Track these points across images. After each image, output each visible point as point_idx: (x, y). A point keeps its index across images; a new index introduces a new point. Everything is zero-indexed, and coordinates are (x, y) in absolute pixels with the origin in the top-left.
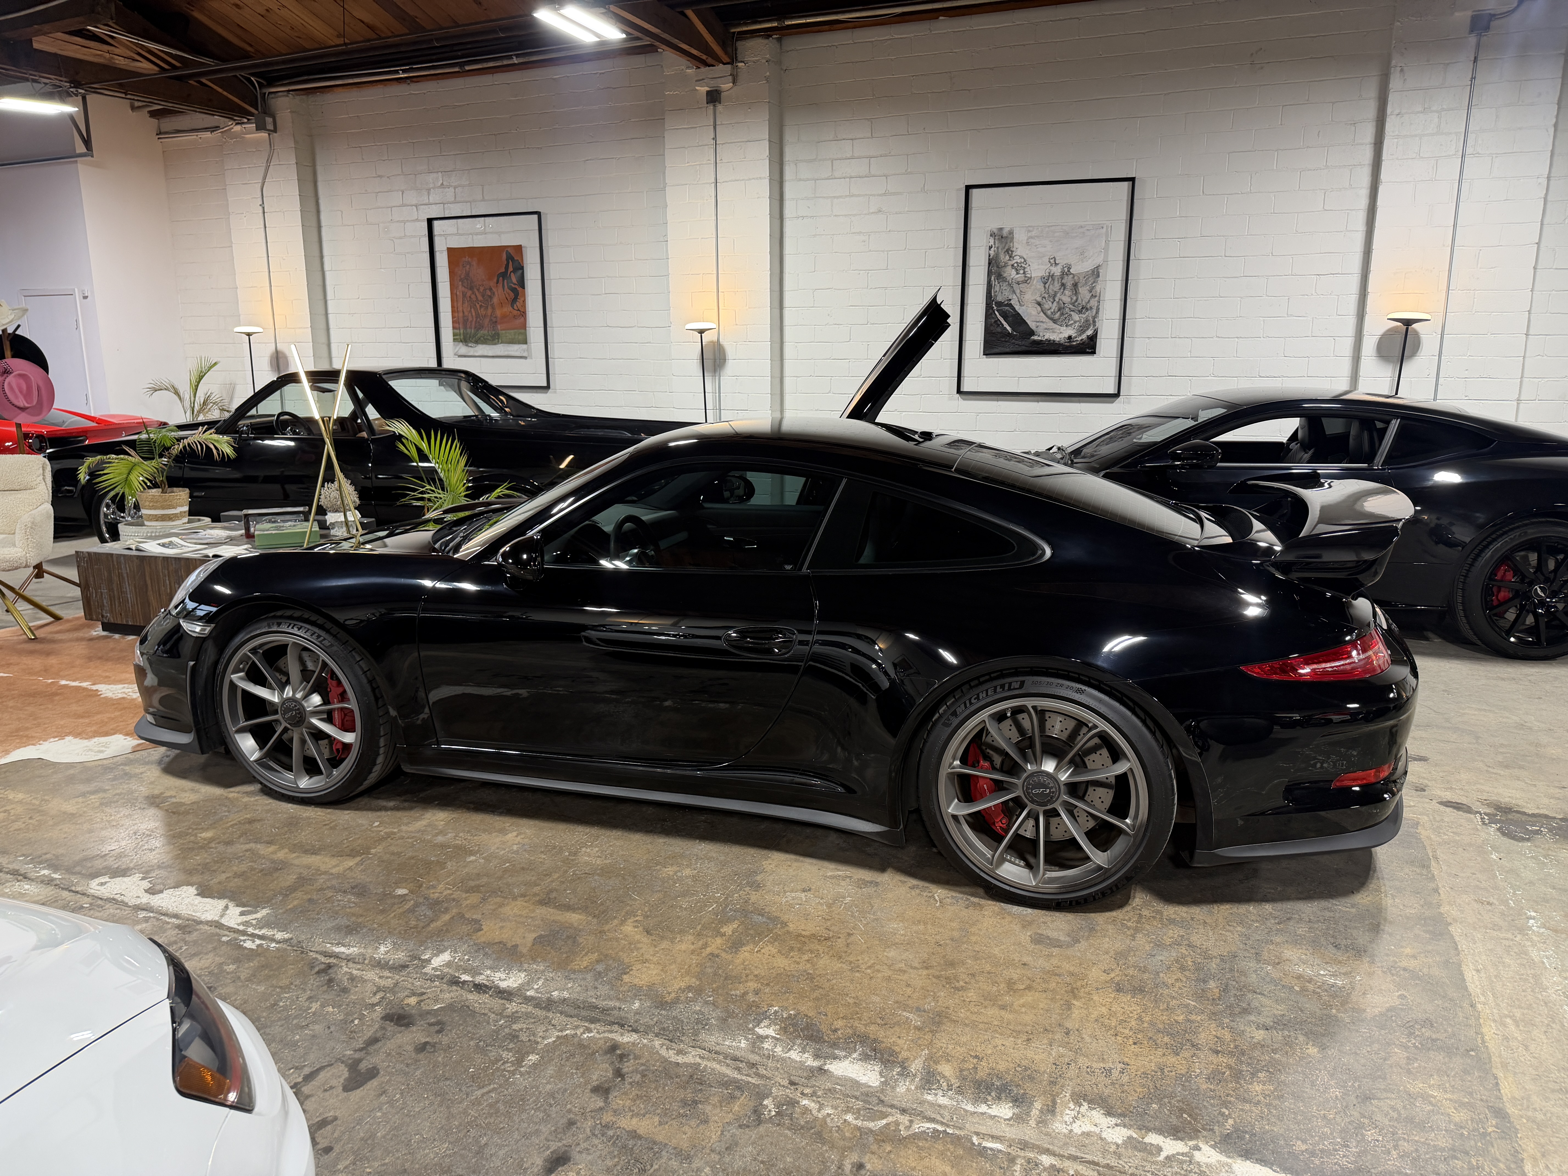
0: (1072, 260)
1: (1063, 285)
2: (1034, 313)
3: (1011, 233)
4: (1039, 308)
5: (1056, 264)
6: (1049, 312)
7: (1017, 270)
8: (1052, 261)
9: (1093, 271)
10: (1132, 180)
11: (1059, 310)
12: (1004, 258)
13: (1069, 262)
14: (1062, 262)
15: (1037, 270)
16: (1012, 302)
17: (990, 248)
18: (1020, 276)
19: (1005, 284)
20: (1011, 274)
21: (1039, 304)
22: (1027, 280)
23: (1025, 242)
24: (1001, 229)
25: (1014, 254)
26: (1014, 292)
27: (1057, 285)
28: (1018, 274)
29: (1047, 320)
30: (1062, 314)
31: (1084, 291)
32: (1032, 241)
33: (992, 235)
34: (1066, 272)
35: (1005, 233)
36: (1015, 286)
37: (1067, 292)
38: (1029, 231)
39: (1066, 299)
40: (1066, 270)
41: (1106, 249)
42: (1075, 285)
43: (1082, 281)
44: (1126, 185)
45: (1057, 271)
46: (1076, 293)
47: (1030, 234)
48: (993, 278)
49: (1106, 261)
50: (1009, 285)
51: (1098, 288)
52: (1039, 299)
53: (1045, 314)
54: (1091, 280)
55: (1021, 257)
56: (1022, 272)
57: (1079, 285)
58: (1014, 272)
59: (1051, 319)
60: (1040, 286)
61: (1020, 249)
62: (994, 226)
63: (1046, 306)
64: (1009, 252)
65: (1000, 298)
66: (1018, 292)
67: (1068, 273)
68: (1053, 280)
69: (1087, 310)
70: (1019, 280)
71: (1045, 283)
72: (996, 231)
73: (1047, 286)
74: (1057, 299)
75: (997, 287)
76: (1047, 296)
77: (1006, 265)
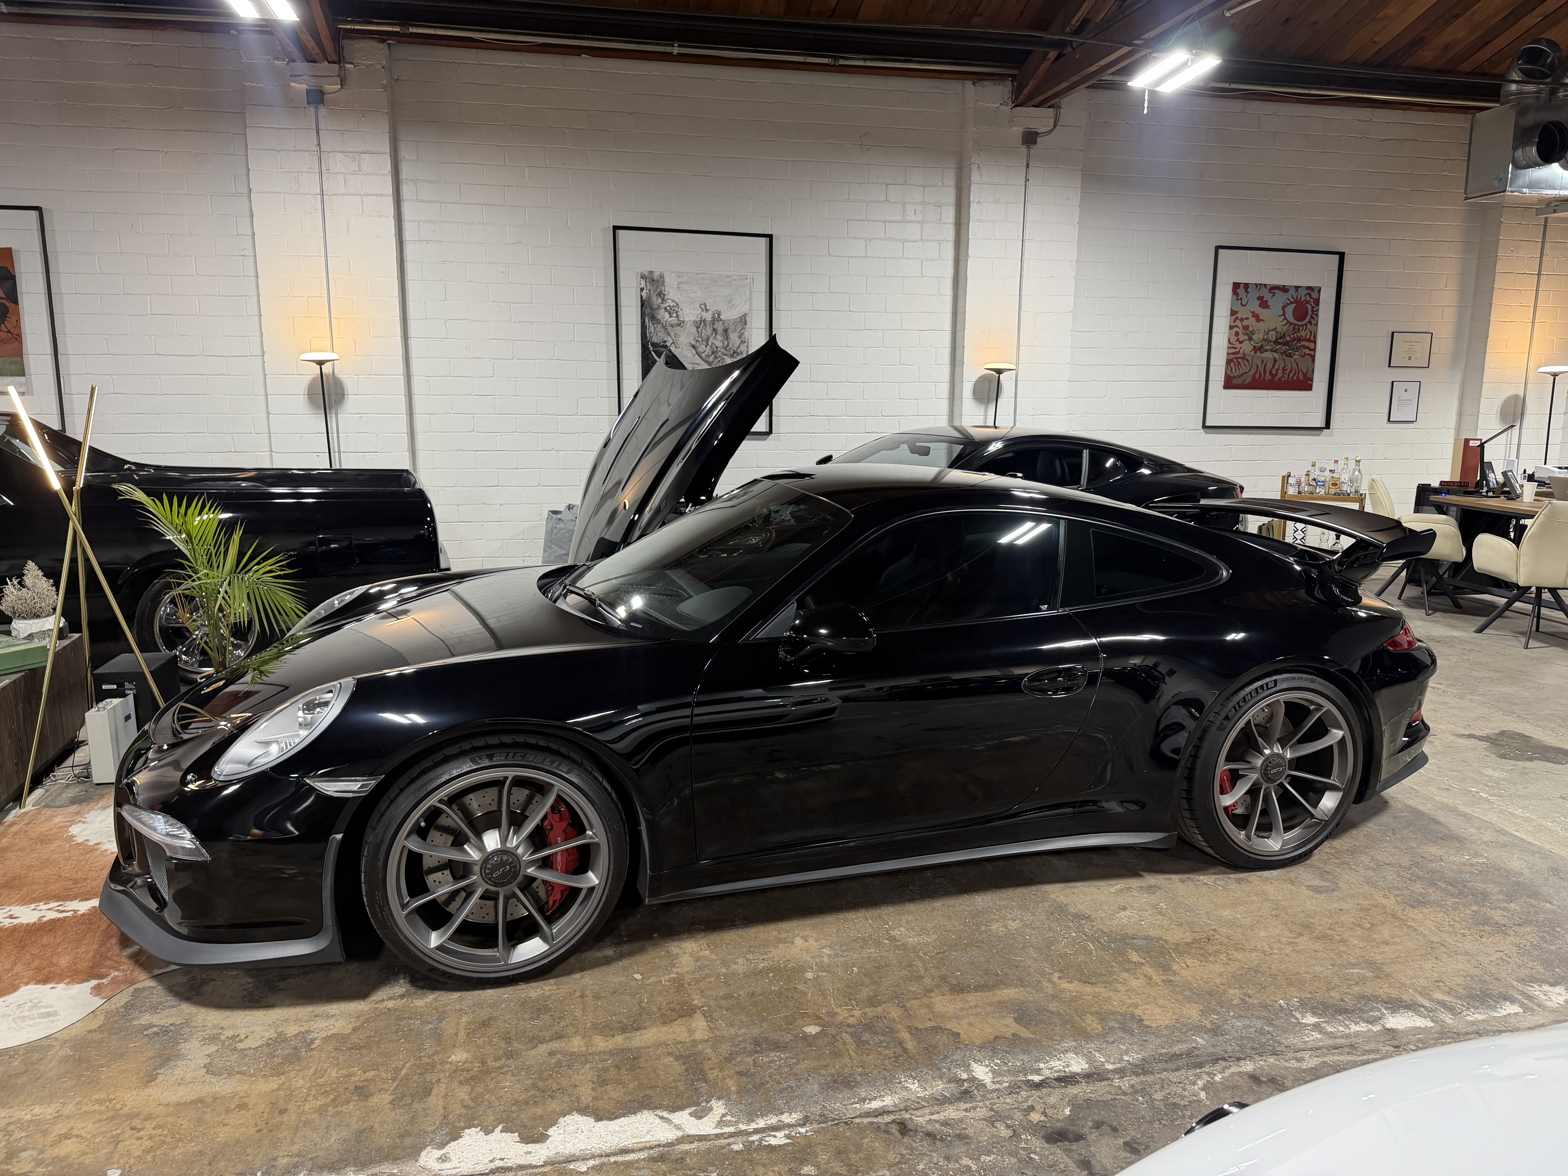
0: (721, 307)
1: (715, 330)
2: (689, 355)
3: (662, 276)
4: (694, 351)
5: (707, 310)
6: (703, 355)
7: (670, 313)
8: (703, 307)
9: (741, 318)
10: (770, 237)
11: (713, 353)
12: (656, 301)
13: (719, 309)
14: (712, 308)
15: (690, 314)
16: (668, 344)
17: (642, 290)
18: (673, 320)
19: (659, 326)
20: (664, 316)
21: (694, 347)
22: (680, 324)
23: (676, 286)
24: (651, 272)
25: (666, 297)
26: (669, 334)
27: (709, 331)
28: (671, 317)
29: (703, 362)
30: (716, 357)
31: (734, 337)
32: (683, 286)
33: (643, 277)
34: (717, 318)
35: (656, 276)
36: (669, 328)
37: (718, 337)
38: (680, 277)
39: (719, 344)
40: (716, 315)
41: (750, 299)
42: (726, 331)
43: (732, 327)
45: (708, 316)
46: (727, 339)
47: (680, 280)
48: (647, 320)
49: (750, 310)
50: (664, 327)
51: (746, 334)
52: (693, 342)
53: (700, 356)
54: (740, 327)
55: (673, 301)
56: (675, 315)
57: (730, 331)
58: (667, 315)
59: (706, 362)
60: (694, 330)
61: (672, 294)
62: (645, 269)
63: (701, 349)
64: (661, 294)
65: (655, 340)
66: (672, 334)
67: (719, 319)
68: (705, 325)
69: (738, 354)
70: (673, 323)
71: (698, 328)
72: (647, 274)
73: (700, 330)
74: (710, 343)
75: (651, 328)
76: (700, 339)
77: (659, 308)
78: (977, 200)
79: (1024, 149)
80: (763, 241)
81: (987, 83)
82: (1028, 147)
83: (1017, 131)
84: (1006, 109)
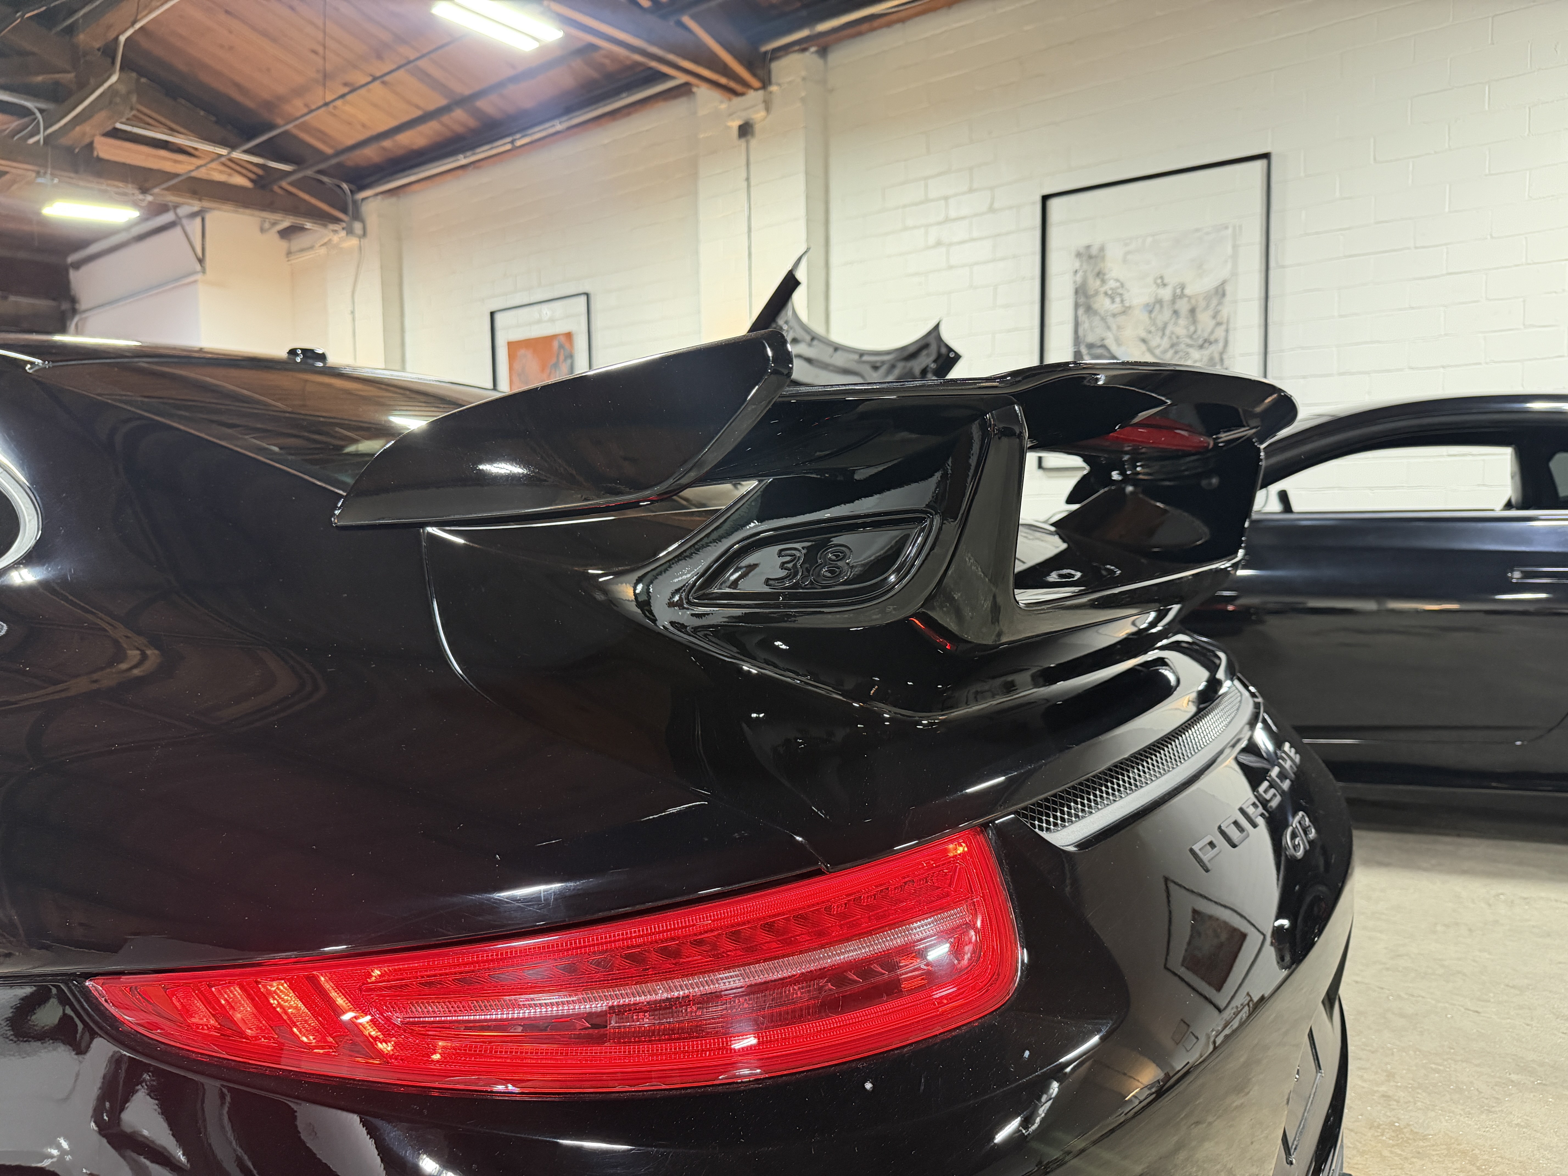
0: (1187, 276)
1: (1176, 312)
3: (1102, 249)
4: (1143, 348)
5: (1165, 285)
6: (1157, 351)
7: (1111, 298)
8: (1159, 281)
9: (1217, 289)
10: (1266, 156)
11: (1171, 347)
12: (1094, 284)
13: (1182, 280)
14: (1172, 280)
15: (1139, 295)
16: (1107, 342)
17: (1076, 272)
18: (1116, 307)
19: (1097, 318)
20: (1104, 304)
21: (1144, 341)
22: (1126, 310)
23: (1121, 259)
24: (1088, 247)
25: (1106, 277)
26: (1109, 328)
27: (1167, 314)
28: (1113, 302)
30: (1176, 352)
31: (1205, 319)
32: (1131, 256)
33: (1079, 255)
34: (1179, 294)
35: (1094, 251)
36: (1110, 320)
37: (1180, 321)
38: (1126, 245)
39: (1181, 331)
40: (1178, 291)
41: (1235, 257)
42: (1193, 311)
43: (1202, 304)
44: (1260, 164)
45: (1166, 294)
46: (1194, 322)
47: (1126, 249)
48: (1081, 313)
49: (1234, 274)
50: (1103, 319)
51: (1225, 312)
52: (1143, 334)
54: (1214, 302)
55: (1117, 280)
56: (1118, 300)
57: (1198, 310)
58: (1107, 301)
60: (1144, 317)
61: (1115, 270)
62: (1081, 242)
63: (1153, 343)
64: (1100, 274)
65: (1091, 338)
66: (1114, 327)
67: (1182, 296)
68: (1162, 306)
69: (1211, 343)
70: (1116, 311)
71: (1151, 312)
72: (1082, 250)
73: (1153, 315)
74: (1168, 332)
75: (1086, 322)
76: (1153, 329)
77: (1097, 293)
80: (1257, 167)
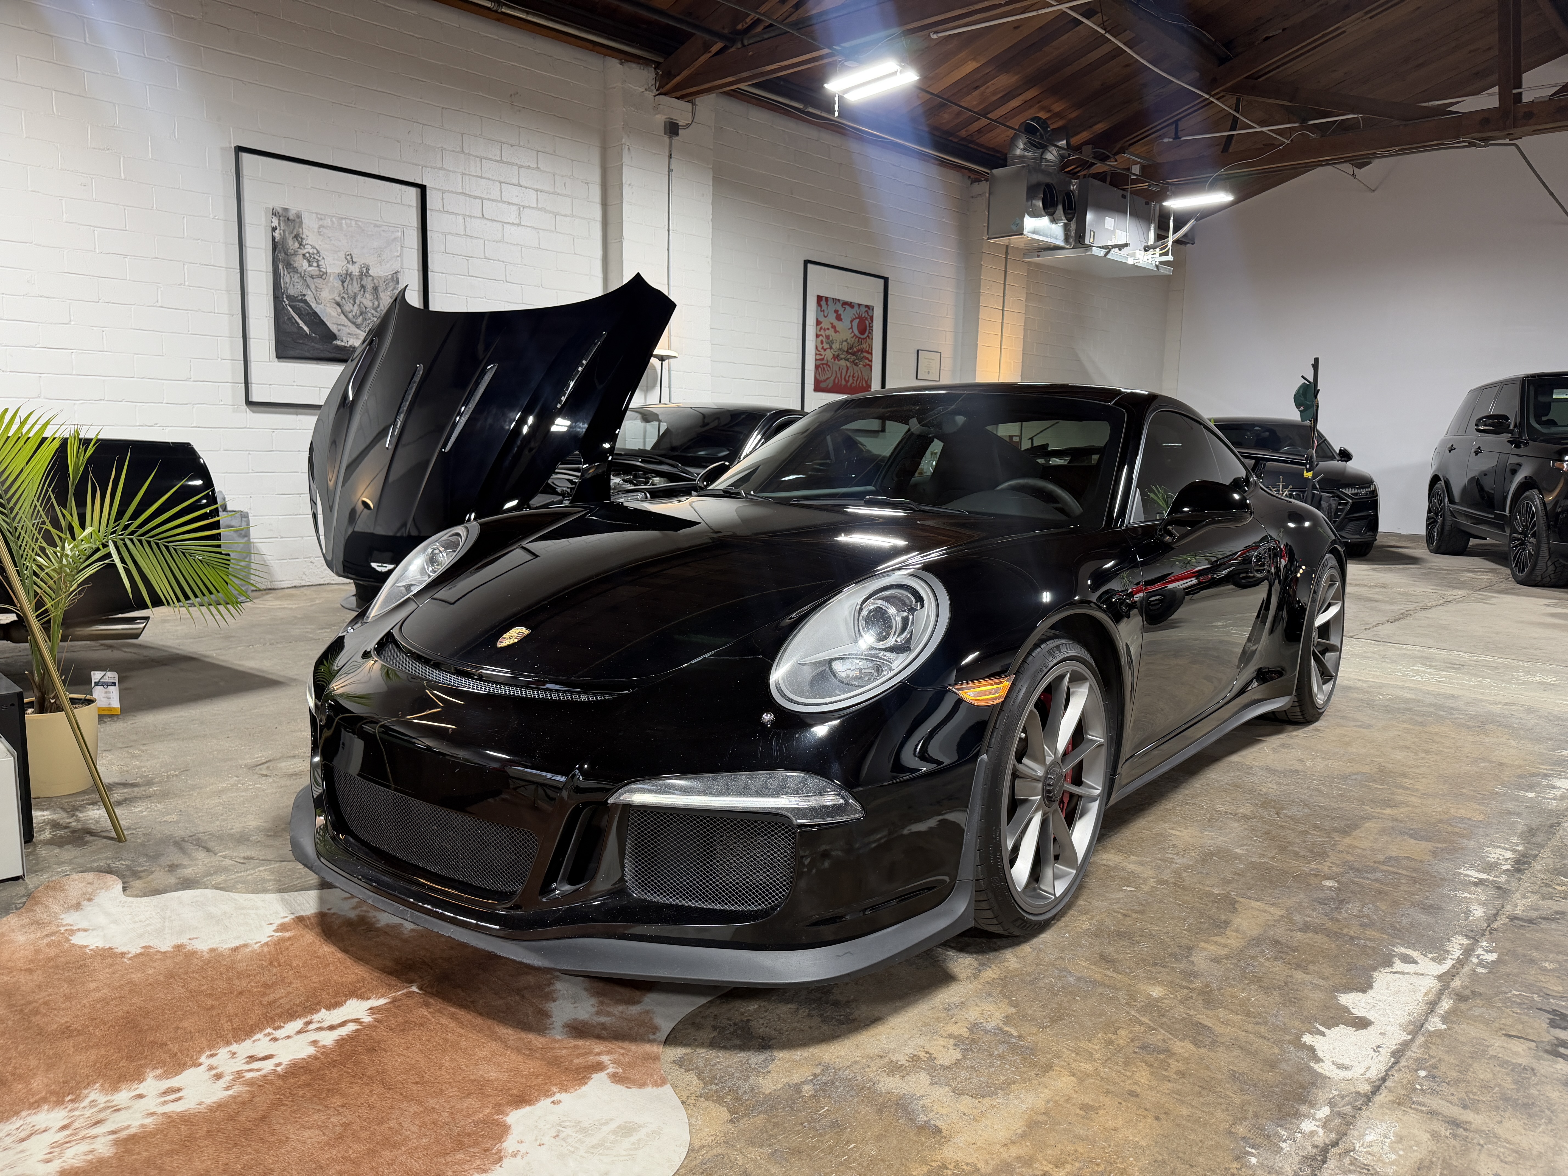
0: (371, 261)
1: (363, 287)
2: (334, 314)
3: (299, 216)
4: (339, 310)
6: (350, 315)
7: (309, 261)
9: (392, 277)
10: (422, 187)
11: (361, 314)
12: (293, 245)
13: (367, 262)
15: (333, 265)
16: (307, 298)
17: (274, 229)
18: (313, 270)
19: (296, 276)
20: (302, 264)
21: (338, 304)
22: (322, 275)
23: (316, 230)
24: (286, 210)
25: (304, 242)
26: (308, 286)
27: (356, 287)
28: (310, 265)
29: (350, 324)
30: (365, 319)
32: (324, 230)
33: (275, 214)
34: (365, 273)
35: (291, 215)
36: (309, 280)
37: (367, 295)
38: (321, 219)
39: (368, 304)
40: (364, 269)
41: (402, 255)
42: (376, 289)
44: (416, 191)
45: (355, 270)
46: (377, 298)
47: (321, 223)
48: (281, 267)
49: (402, 268)
50: (302, 277)
52: (338, 299)
53: (346, 316)
54: (391, 286)
55: (313, 247)
56: (315, 264)
57: (380, 290)
58: (305, 263)
59: (354, 323)
60: (338, 284)
61: (312, 239)
62: (278, 204)
64: (298, 238)
65: (291, 292)
66: (313, 287)
67: (367, 274)
70: (313, 273)
72: (279, 210)
73: (345, 285)
74: (358, 302)
75: (286, 277)
76: (346, 296)
77: (295, 254)
78: (628, 182)
79: (666, 139)
80: (413, 192)
81: (633, 65)
82: (670, 137)
83: (660, 119)
84: (650, 95)
